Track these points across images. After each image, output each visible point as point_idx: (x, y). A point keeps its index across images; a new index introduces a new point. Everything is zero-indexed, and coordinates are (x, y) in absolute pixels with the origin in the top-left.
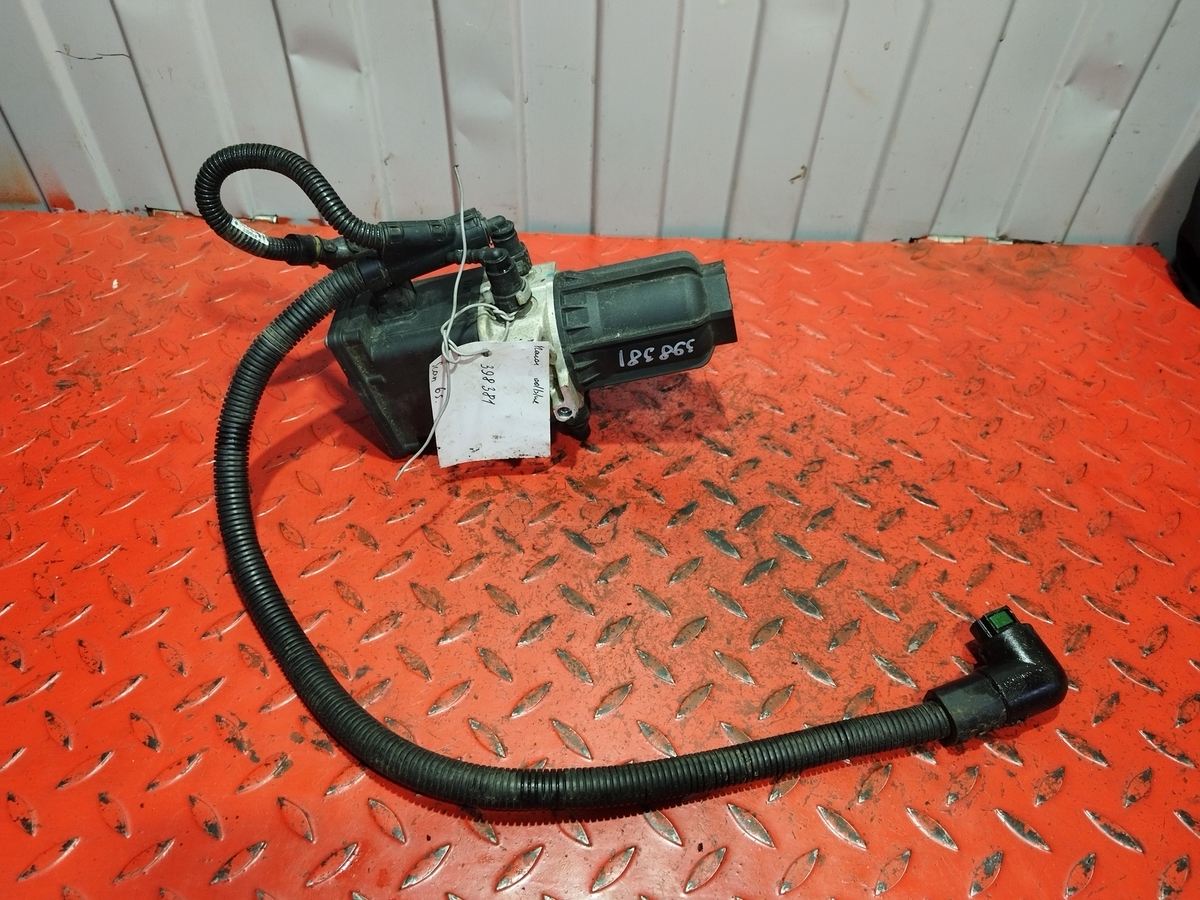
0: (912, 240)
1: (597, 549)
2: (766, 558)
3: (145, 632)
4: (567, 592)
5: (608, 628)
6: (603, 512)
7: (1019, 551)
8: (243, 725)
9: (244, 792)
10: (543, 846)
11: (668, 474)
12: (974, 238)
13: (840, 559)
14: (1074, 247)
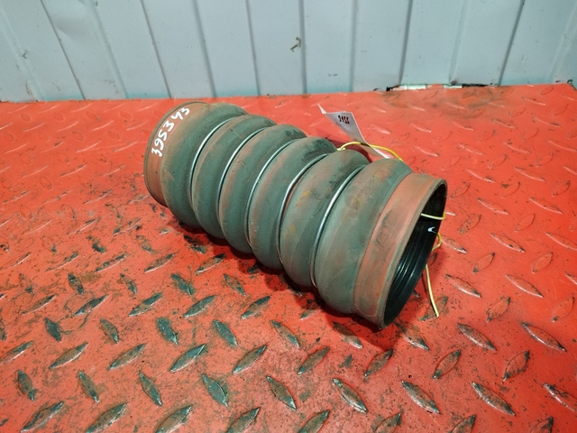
0: (388, 89)
1: (64, 337)
2: (198, 344)
4: (21, 378)
5: (38, 414)
6: (85, 302)
11: (150, 268)
12: (434, 85)
13: (261, 345)
14: (507, 87)
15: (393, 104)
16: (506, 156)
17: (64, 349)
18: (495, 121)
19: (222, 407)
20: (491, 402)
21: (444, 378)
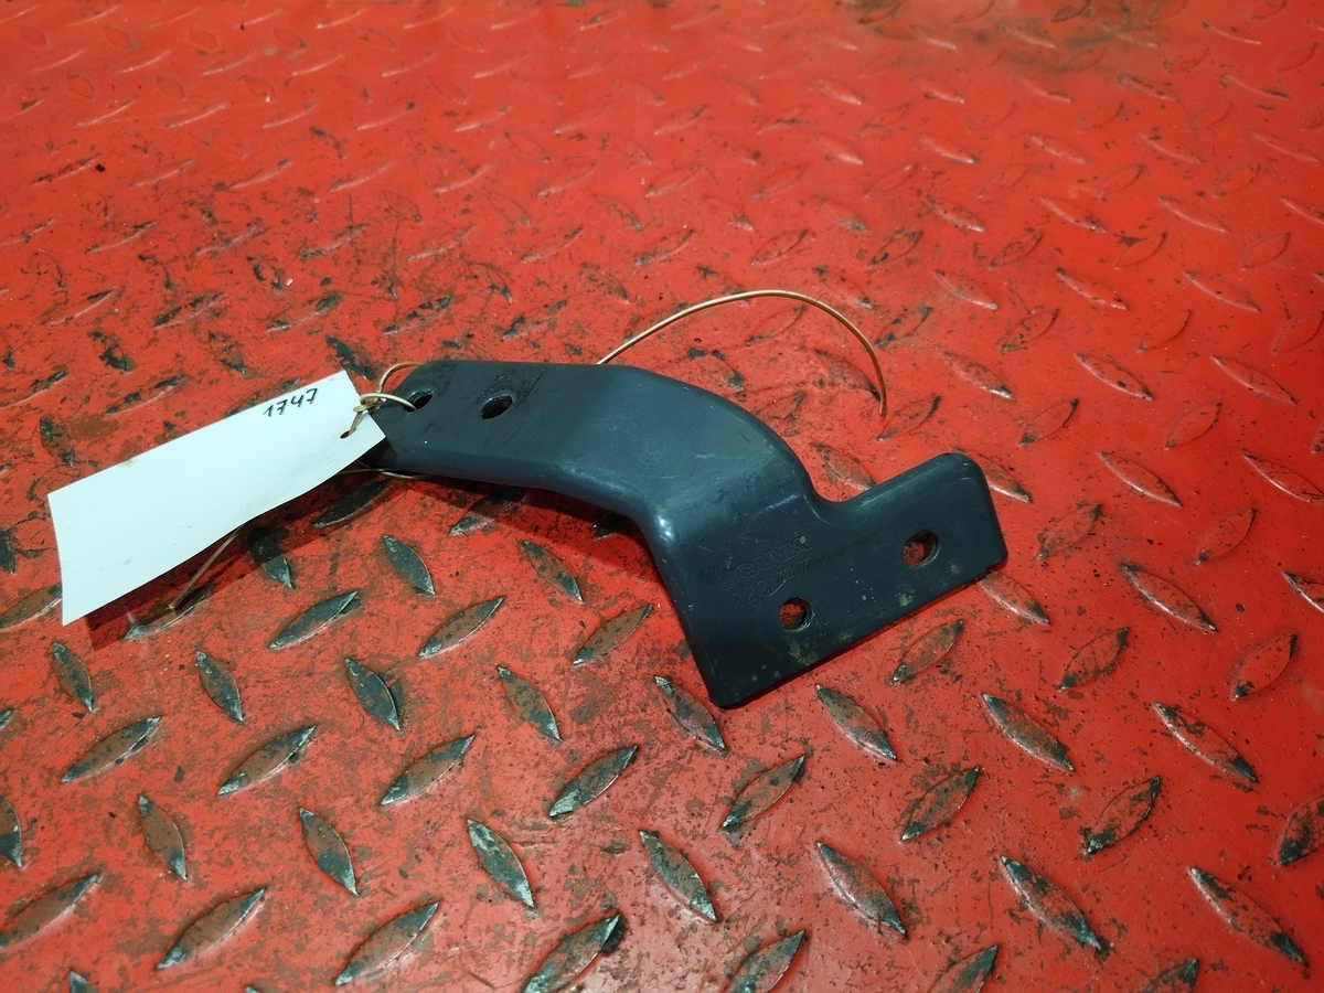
15: (879, 30)
16: (1142, 168)
17: (20, 591)
18: (1124, 81)
19: (387, 731)
20: (1023, 738)
21: (917, 683)
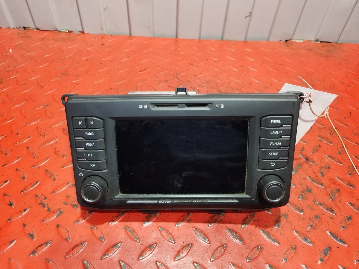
0: (286, 41)
3: (11, 165)
7: (329, 141)
8: (46, 198)
9: (44, 222)
10: (157, 243)
12: (307, 41)
14: (341, 44)
